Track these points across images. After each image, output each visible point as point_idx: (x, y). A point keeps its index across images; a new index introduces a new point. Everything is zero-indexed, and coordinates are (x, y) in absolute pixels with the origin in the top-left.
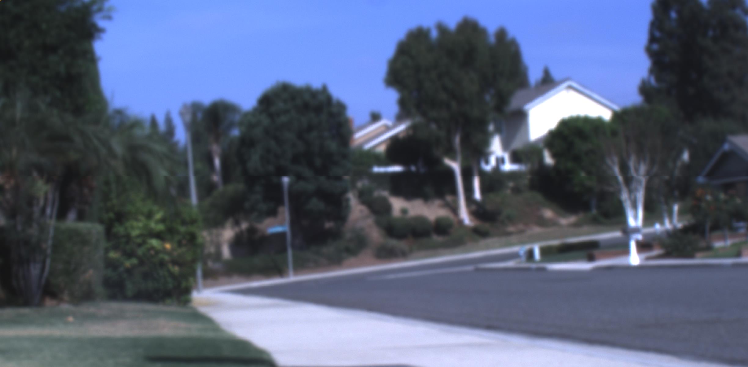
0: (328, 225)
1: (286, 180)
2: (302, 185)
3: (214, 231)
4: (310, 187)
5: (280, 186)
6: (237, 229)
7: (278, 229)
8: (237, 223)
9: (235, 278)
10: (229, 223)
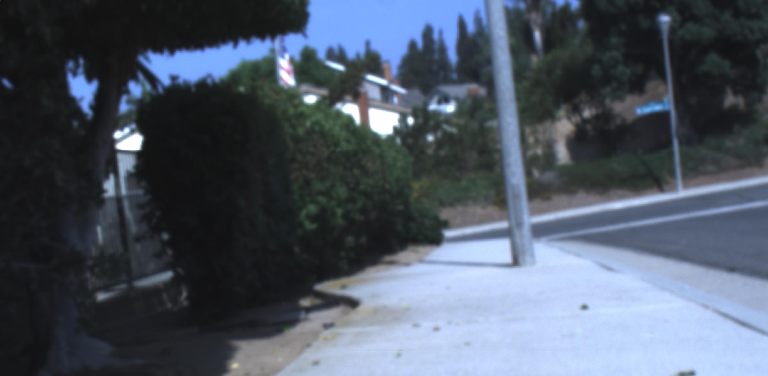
0: (732, 100)
1: (665, 19)
2: (691, 30)
3: (540, 128)
4: (707, 33)
5: (654, 30)
6: (576, 119)
7: (657, 108)
8: (576, 110)
9: (581, 195)
10: (562, 113)
